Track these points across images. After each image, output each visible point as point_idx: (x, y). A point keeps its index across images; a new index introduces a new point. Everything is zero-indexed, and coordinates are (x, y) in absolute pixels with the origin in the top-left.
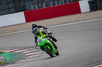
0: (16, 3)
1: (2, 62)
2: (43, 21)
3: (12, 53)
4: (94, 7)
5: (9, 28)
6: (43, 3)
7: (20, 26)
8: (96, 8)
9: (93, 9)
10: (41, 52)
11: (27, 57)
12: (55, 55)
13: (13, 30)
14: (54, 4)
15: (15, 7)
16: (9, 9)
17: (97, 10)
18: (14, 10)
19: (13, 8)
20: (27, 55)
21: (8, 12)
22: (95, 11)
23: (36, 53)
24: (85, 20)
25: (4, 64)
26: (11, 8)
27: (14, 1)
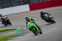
1: (15, 35)
5: (20, 14)
7: (26, 13)
12: (39, 34)
13: (22, 15)
15: (23, 1)
16: (20, 2)
18: (23, 3)
21: (19, 4)
25: (17, 36)
26: (21, 2)
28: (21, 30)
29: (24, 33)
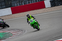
2: (22, 13)
4: (53, 4)
6: (22, 2)
7: (8, 16)
9: (53, 5)
10: (21, 32)
14: (29, 3)
16: (2, 6)
18: (5, 7)
19: (4, 5)
20: (13, 34)
21: (1, 8)
22: (54, 6)
23: (18, 33)
24: (48, 12)
27: (5, 1)
28: (3, 34)
29: (6, 36)
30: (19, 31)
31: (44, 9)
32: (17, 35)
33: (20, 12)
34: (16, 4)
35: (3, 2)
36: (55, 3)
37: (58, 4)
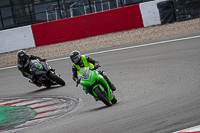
0: (17, 7)
2: (69, 43)
3: (8, 108)
4: (168, 14)
5: (2, 57)
6: (69, 8)
8: (172, 16)
9: (167, 18)
10: (65, 105)
11: (38, 116)
13: (10, 61)
14: (91, 10)
15: (14, 16)
16: (2, 20)
17: (176, 20)
18: (12, 22)
19: (10, 17)
20: (37, 110)
22: (170, 22)
23: (56, 107)
24: (151, 40)
26: (5, 19)
27: (12, 4)
30: (58, 101)
31: (138, 32)
32: (50, 113)
33: (62, 41)
34: (49, 15)
35: (7, 6)
36: (174, 11)
37: (184, 14)
